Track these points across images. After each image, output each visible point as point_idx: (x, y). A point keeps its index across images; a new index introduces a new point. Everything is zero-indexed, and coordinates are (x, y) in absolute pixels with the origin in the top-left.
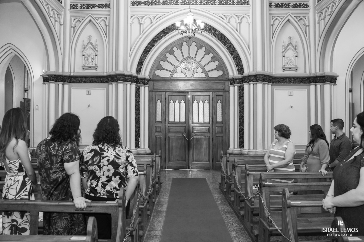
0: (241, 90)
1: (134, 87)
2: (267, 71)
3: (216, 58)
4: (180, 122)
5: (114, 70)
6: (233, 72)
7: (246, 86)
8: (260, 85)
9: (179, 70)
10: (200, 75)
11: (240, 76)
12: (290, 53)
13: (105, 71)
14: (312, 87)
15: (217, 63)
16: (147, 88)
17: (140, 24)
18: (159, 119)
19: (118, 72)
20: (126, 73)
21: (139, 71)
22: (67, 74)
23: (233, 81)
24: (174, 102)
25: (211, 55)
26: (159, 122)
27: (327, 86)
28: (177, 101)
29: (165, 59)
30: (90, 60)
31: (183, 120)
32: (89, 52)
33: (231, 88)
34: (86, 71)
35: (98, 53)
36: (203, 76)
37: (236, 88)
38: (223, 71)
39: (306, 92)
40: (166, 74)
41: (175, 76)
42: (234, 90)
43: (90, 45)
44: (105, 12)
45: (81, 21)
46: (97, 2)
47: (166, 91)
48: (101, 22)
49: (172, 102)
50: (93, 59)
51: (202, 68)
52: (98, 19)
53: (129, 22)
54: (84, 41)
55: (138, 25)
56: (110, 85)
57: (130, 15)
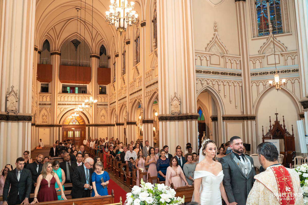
0: (89, 128)
1: (58, 128)
2: (96, 123)
3: (82, 119)
4: (71, 138)
6: (87, 123)
7: (90, 127)
8: (94, 127)
9: (71, 122)
10: (77, 123)
11: (89, 124)
12: (103, 118)
13: (50, 123)
14: (108, 127)
15: (82, 120)
16: (61, 128)
18: (65, 136)
19: (54, 124)
20: (56, 124)
21: (59, 123)
22: (38, 124)
23: (87, 126)
25: (81, 118)
26: (65, 138)
27: (112, 127)
28: (70, 131)
30: (45, 120)
31: (72, 137)
33: (86, 127)
34: (43, 123)
35: (47, 118)
36: (78, 124)
37: (88, 127)
38: (84, 122)
39: (107, 128)
40: (67, 124)
41: (70, 124)
42: (87, 128)
43: (45, 116)
44: (49, 106)
45: (42, 109)
46: (47, 103)
47: (67, 128)
48: (48, 109)
49: (69, 131)
50: (46, 120)
51: (78, 121)
52: (47, 108)
53: (57, 110)
54: (43, 114)
55: (60, 111)
56: (51, 128)
57: (57, 108)
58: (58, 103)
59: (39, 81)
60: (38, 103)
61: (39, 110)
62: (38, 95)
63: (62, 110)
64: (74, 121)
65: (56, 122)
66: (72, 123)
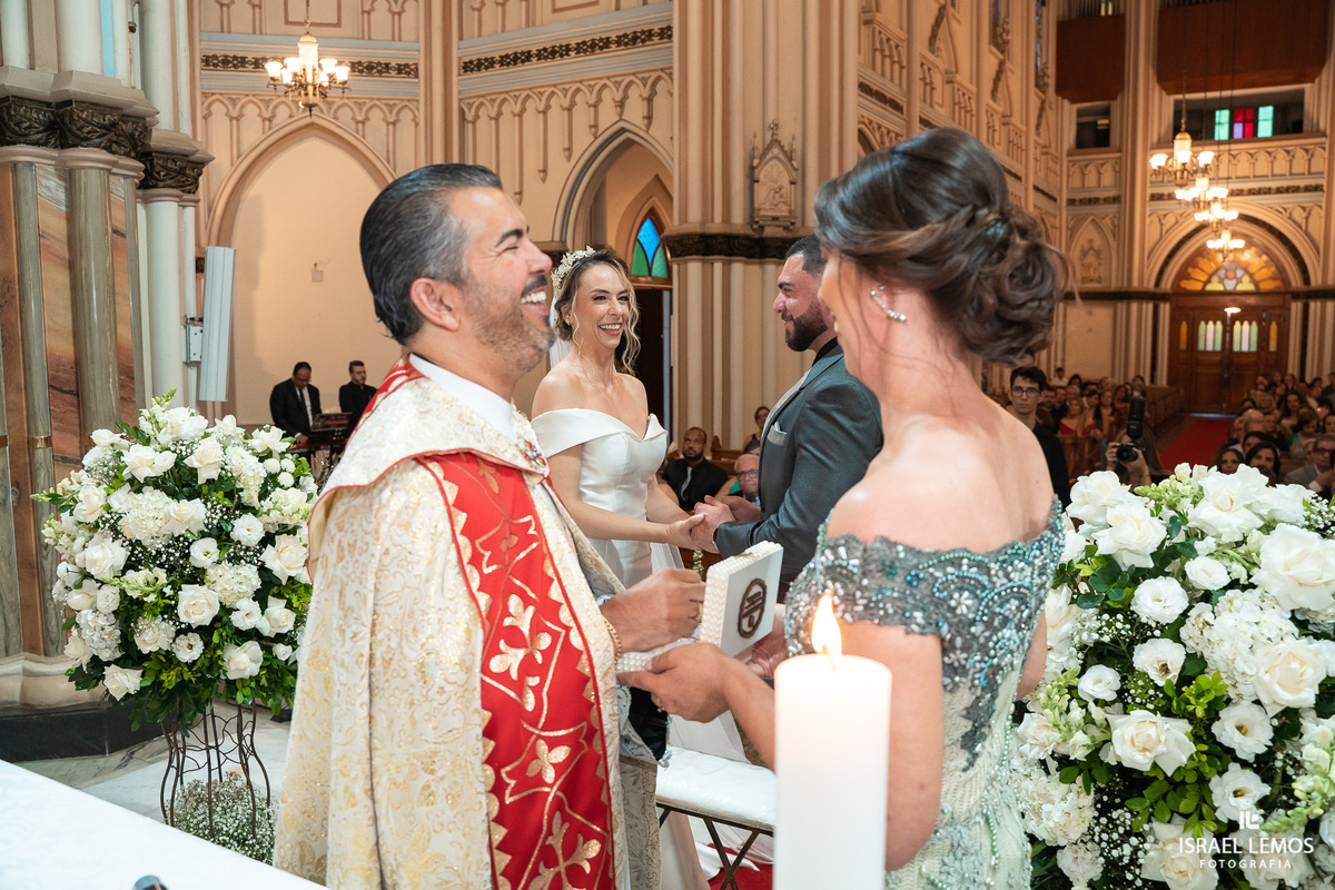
0: (1306, 309)
1: (1151, 306)
4: (1214, 352)
5: (1125, 285)
6: (1295, 282)
7: (1312, 304)
8: (1330, 304)
9: (1215, 279)
10: (1246, 285)
11: (1305, 288)
13: (1113, 285)
15: (1274, 269)
16: (1167, 306)
17: (1162, 225)
18: (1183, 345)
19: (1130, 289)
20: (1141, 289)
21: (1158, 282)
23: (1296, 295)
24: (1207, 324)
25: (1264, 258)
26: (1183, 351)
28: (1211, 323)
29: (1195, 266)
30: (1092, 270)
31: (1218, 348)
32: (1091, 259)
33: (1293, 305)
34: (1087, 285)
35: (1101, 262)
36: (1251, 287)
37: (1299, 304)
38: (1282, 280)
40: (1198, 286)
41: (1210, 287)
42: (1295, 307)
43: (1092, 252)
44: (1112, 209)
45: (1080, 221)
46: (1102, 195)
47: (1194, 308)
48: (1107, 221)
49: (1203, 323)
50: (1095, 269)
51: (1251, 276)
52: (1103, 218)
53: (1148, 222)
54: (1083, 246)
55: (1159, 226)
56: (1119, 305)
57: (1148, 213)
58: (1150, 191)
59: (1066, 102)
60: (1065, 197)
61: (1067, 228)
62: (1065, 160)
63: (1170, 220)
64: (1231, 275)
65: (1142, 277)
66: (1221, 281)
